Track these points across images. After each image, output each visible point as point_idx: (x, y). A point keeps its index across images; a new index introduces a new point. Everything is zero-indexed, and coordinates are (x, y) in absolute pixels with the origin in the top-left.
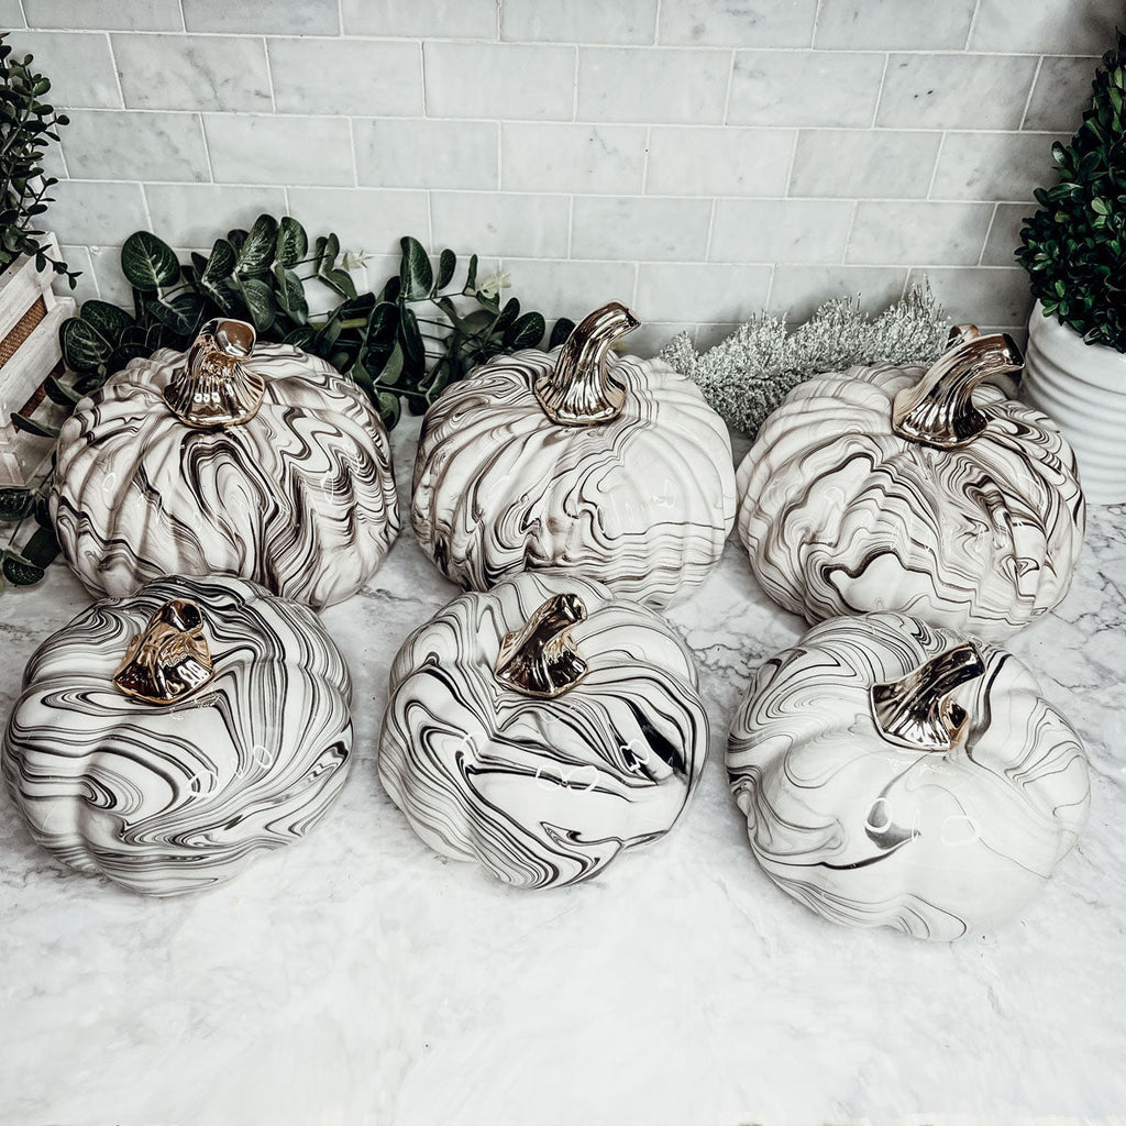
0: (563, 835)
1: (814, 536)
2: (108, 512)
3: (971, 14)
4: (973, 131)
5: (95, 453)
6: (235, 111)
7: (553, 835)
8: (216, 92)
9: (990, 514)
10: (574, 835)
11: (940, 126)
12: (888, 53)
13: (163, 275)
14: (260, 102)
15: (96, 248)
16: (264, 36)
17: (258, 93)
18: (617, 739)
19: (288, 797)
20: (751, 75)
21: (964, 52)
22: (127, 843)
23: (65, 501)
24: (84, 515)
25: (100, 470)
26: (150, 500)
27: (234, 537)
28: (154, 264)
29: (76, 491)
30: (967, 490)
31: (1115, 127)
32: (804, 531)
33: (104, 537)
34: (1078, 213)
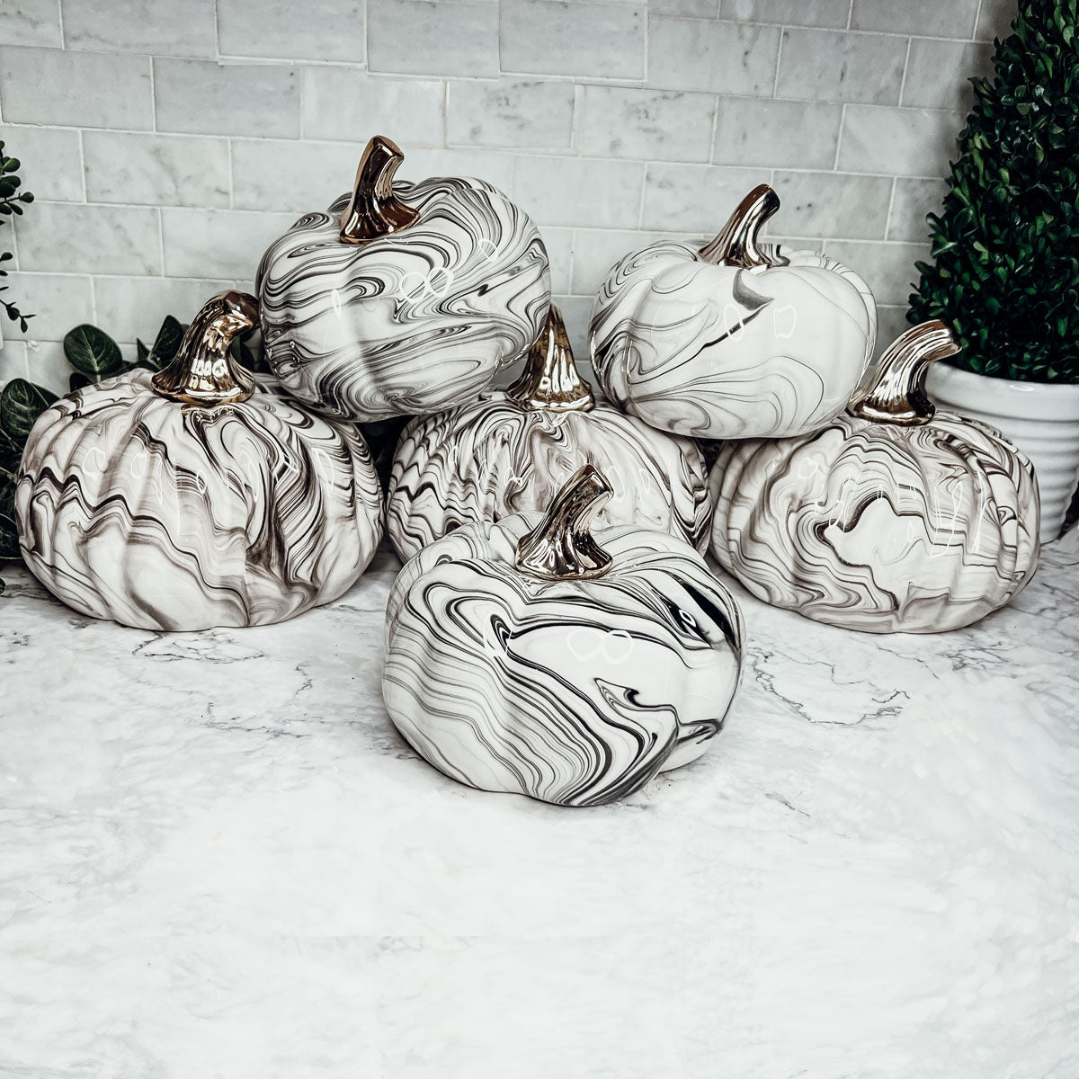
2: (100, 475)
3: (836, 140)
4: (849, 241)
6: (193, 206)
8: (177, 187)
9: (965, 460)
11: (820, 235)
12: (773, 170)
14: (218, 198)
15: (34, 343)
16: (228, 138)
17: (218, 190)
20: (661, 186)
21: (832, 172)
23: (47, 473)
24: (74, 478)
25: (93, 433)
26: (154, 450)
27: (243, 489)
28: (96, 355)
29: (63, 461)
30: (938, 444)
31: (982, 184)
32: (790, 500)
33: (94, 502)
34: (958, 266)
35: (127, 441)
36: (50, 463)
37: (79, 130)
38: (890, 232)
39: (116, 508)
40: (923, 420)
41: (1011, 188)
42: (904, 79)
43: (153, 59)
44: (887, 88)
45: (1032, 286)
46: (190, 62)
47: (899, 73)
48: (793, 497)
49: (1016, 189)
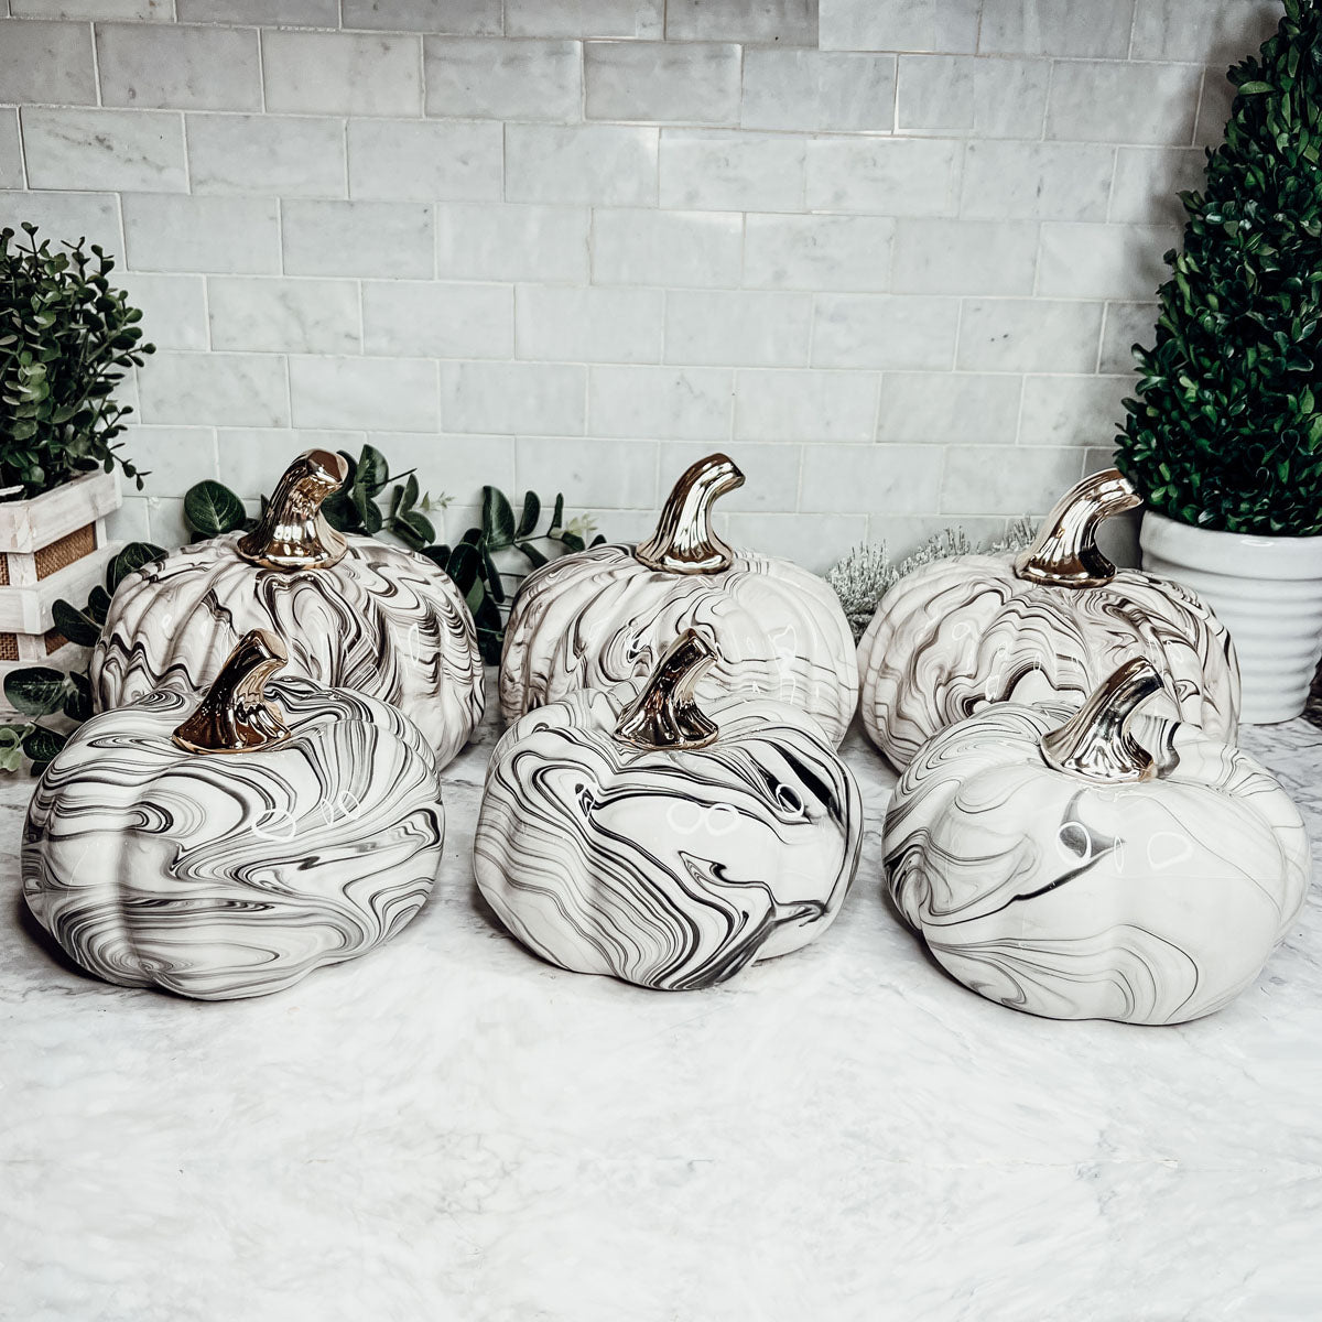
0: (706, 868)
1: (950, 674)
2: (166, 642)
3: (1034, 263)
4: (1053, 375)
5: (158, 587)
6: (322, 353)
7: (693, 870)
8: (305, 334)
9: (1137, 628)
10: (718, 869)
11: (1018, 369)
12: (960, 298)
13: (225, 523)
14: (348, 344)
16: (359, 280)
17: (348, 336)
18: (760, 771)
19: (374, 846)
20: (832, 319)
21: (1033, 298)
22: (178, 878)
23: (117, 639)
24: (139, 646)
25: (164, 599)
26: (219, 618)
27: (309, 660)
28: (218, 512)
29: (132, 626)
30: (1107, 610)
31: (1188, 310)
32: (938, 672)
33: (158, 672)
34: (1168, 404)
35: (195, 608)
36: (120, 630)
37: (204, 277)
38: (1102, 364)
39: (177, 679)
40: (1099, 582)
41: (1219, 316)
42: (1111, 193)
43: (281, 201)
44: (1093, 202)
45: (1247, 426)
46: (318, 202)
47: (1106, 186)
48: (941, 668)
49: (1224, 318)
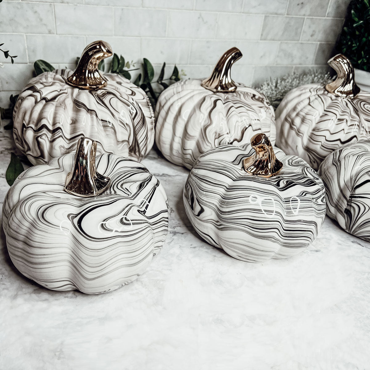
4: (314, 17)
11: (304, 15)
23: (44, 126)
24: (59, 128)
25: (61, 108)
27: (126, 125)
33: (68, 137)
35: (76, 110)
36: (45, 122)
38: (328, 14)
